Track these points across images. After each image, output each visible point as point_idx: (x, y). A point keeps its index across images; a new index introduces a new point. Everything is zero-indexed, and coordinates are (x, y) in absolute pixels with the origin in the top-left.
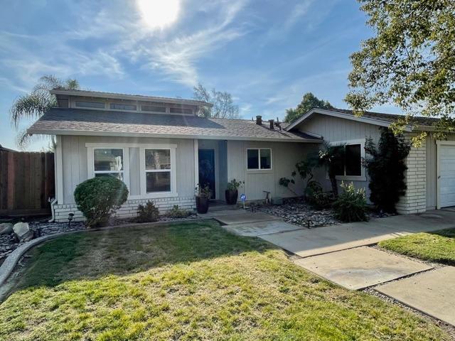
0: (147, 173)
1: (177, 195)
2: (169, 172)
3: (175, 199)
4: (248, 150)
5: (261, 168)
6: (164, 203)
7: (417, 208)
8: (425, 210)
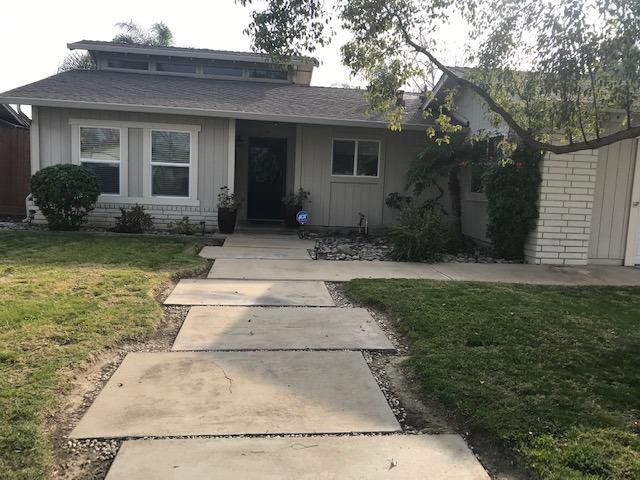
0: (154, 167)
1: (197, 203)
2: (188, 168)
3: (193, 209)
4: (335, 142)
5: (359, 173)
6: (176, 213)
7: (563, 256)
8: (585, 262)
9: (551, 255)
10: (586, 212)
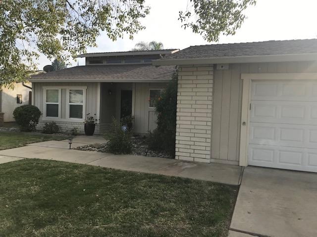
2: (82, 106)
6: (77, 126)
7: (193, 155)
8: (208, 161)
9: (184, 154)
10: (206, 128)
